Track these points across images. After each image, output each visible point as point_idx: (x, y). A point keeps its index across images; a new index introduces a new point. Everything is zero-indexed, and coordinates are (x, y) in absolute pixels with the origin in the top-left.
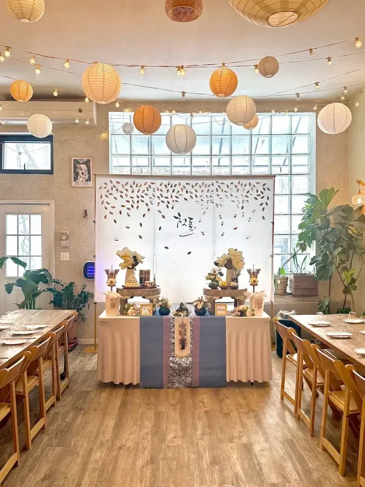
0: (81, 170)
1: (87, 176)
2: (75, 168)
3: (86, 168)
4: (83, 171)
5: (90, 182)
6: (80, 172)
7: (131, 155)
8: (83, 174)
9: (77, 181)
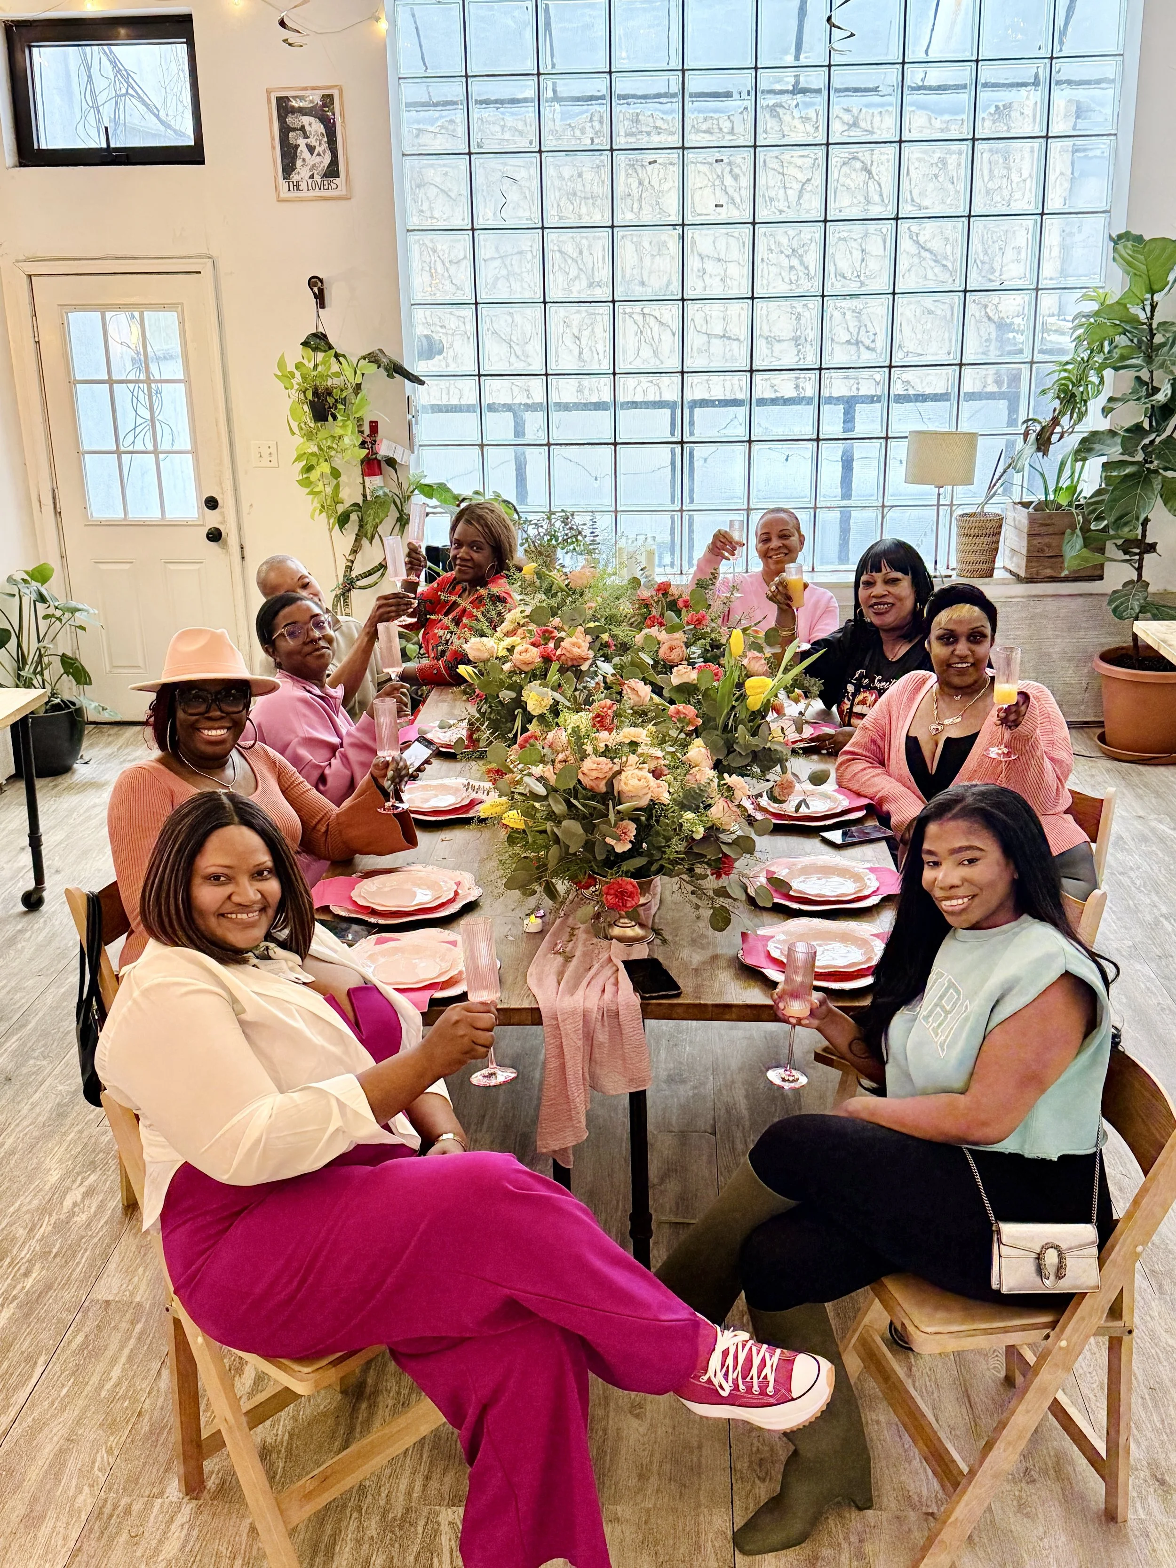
0: (306, 136)
1: (327, 159)
2: (285, 131)
3: (321, 129)
4: (312, 141)
5: (337, 181)
6: (302, 142)
7: (467, 76)
8: (311, 149)
9: (295, 177)
